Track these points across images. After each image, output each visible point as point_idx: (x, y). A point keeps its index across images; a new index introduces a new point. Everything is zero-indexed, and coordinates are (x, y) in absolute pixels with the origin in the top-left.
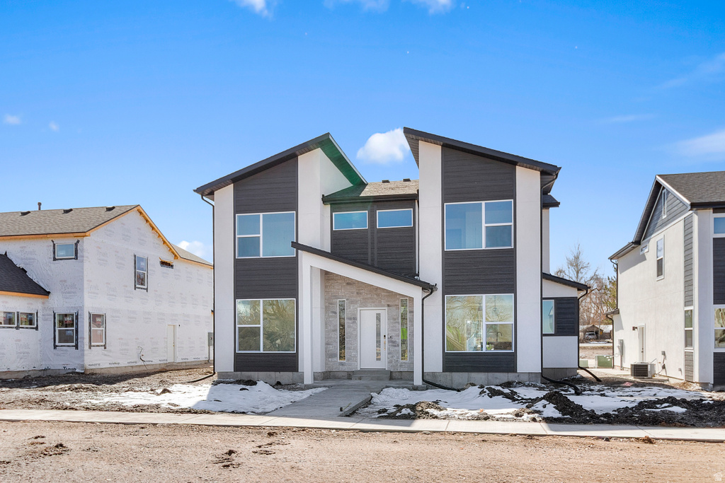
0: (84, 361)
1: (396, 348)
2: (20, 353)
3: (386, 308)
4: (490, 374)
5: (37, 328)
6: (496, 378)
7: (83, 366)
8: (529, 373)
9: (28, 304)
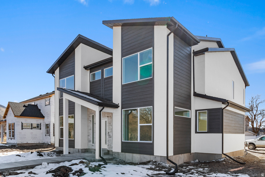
0: (51, 140)
1: (110, 138)
2: (33, 137)
3: (107, 118)
4: (142, 155)
5: (40, 129)
6: (145, 158)
7: (51, 142)
8: (161, 156)
9: (37, 121)
